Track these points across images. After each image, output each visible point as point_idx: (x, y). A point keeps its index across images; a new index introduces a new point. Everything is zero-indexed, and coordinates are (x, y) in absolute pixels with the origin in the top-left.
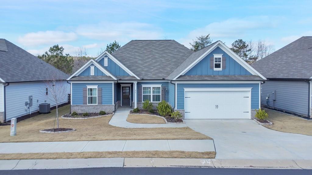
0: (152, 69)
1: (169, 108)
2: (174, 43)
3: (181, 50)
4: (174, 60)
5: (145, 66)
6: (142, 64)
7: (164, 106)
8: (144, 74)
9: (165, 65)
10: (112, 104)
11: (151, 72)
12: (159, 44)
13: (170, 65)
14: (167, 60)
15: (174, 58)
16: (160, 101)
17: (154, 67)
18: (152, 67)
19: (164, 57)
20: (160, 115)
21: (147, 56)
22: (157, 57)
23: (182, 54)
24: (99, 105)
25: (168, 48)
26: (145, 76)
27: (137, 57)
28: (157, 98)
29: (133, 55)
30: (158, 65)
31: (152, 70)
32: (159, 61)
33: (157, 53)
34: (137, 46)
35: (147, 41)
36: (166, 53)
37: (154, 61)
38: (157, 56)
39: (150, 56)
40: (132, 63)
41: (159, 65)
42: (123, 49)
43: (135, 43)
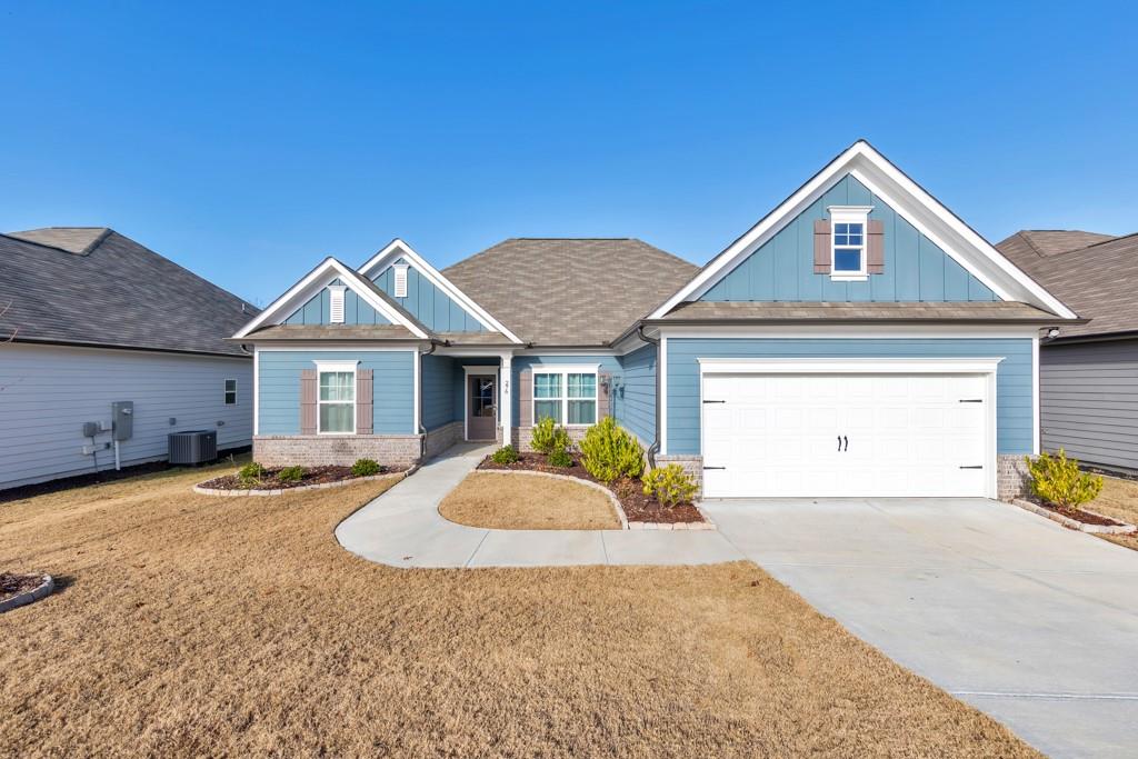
0: (566, 314)
1: (630, 448)
2: (637, 246)
3: (661, 264)
4: (640, 289)
5: (542, 307)
6: (534, 301)
7: (607, 440)
8: (540, 328)
9: (612, 304)
10: (413, 432)
11: (563, 324)
12: (591, 249)
13: (627, 302)
14: (618, 288)
15: (642, 283)
16: (594, 422)
17: (574, 308)
18: (567, 307)
19: (608, 280)
20: (591, 477)
21: (552, 277)
22: (583, 280)
23: (664, 274)
24: (362, 436)
25: (620, 258)
26: (540, 334)
27: (522, 282)
28: (583, 411)
29: (507, 275)
30: (587, 303)
31: (568, 318)
32: (590, 292)
33: (585, 271)
34: (523, 252)
35: (556, 242)
36: (615, 270)
37: (574, 292)
38: (584, 278)
39: (564, 278)
40: (503, 296)
41: (591, 303)
42: (480, 259)
43: (517, 246)
